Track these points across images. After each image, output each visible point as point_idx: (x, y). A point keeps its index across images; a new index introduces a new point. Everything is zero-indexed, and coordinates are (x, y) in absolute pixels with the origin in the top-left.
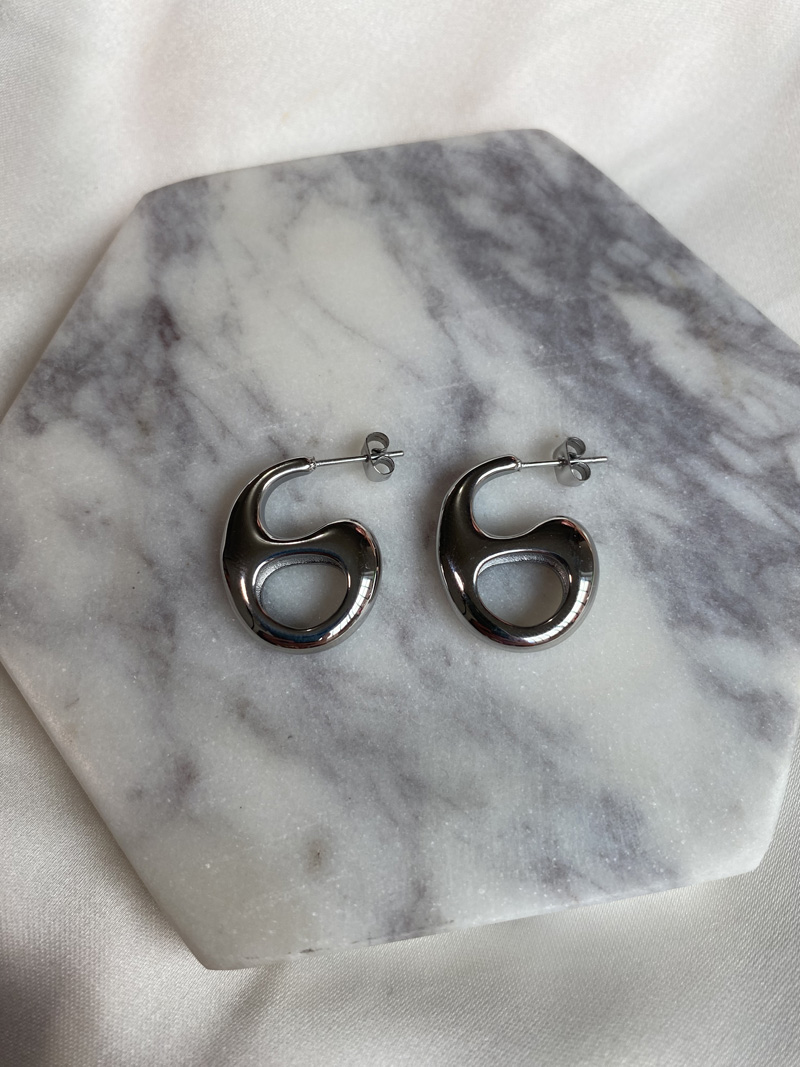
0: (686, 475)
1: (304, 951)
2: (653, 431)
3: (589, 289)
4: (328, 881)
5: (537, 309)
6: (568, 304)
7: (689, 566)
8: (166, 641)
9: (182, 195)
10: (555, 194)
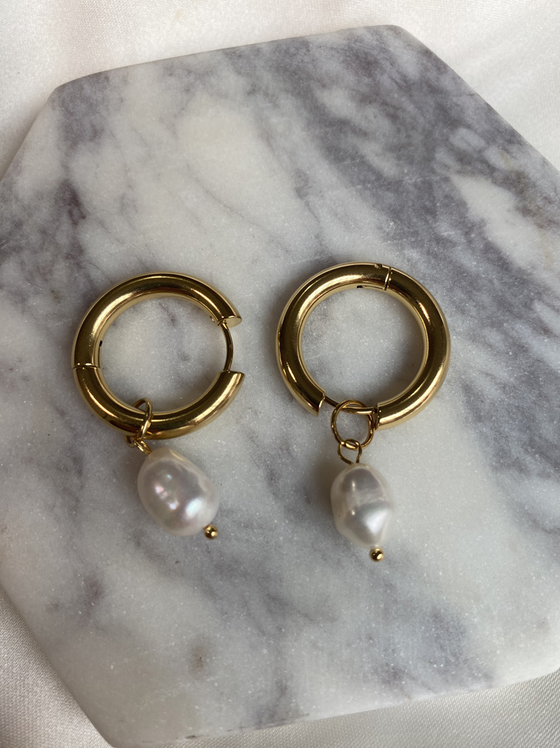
0: (511, 338)
1: (189, 737)
2: (485, 298)
3: (433, 172)
4: (208, 680)
5: (388, 189)
6: (415, 185)
7: (511, 418)
8: (75, 480)
9: (88, 89)
10: (406, 86)
